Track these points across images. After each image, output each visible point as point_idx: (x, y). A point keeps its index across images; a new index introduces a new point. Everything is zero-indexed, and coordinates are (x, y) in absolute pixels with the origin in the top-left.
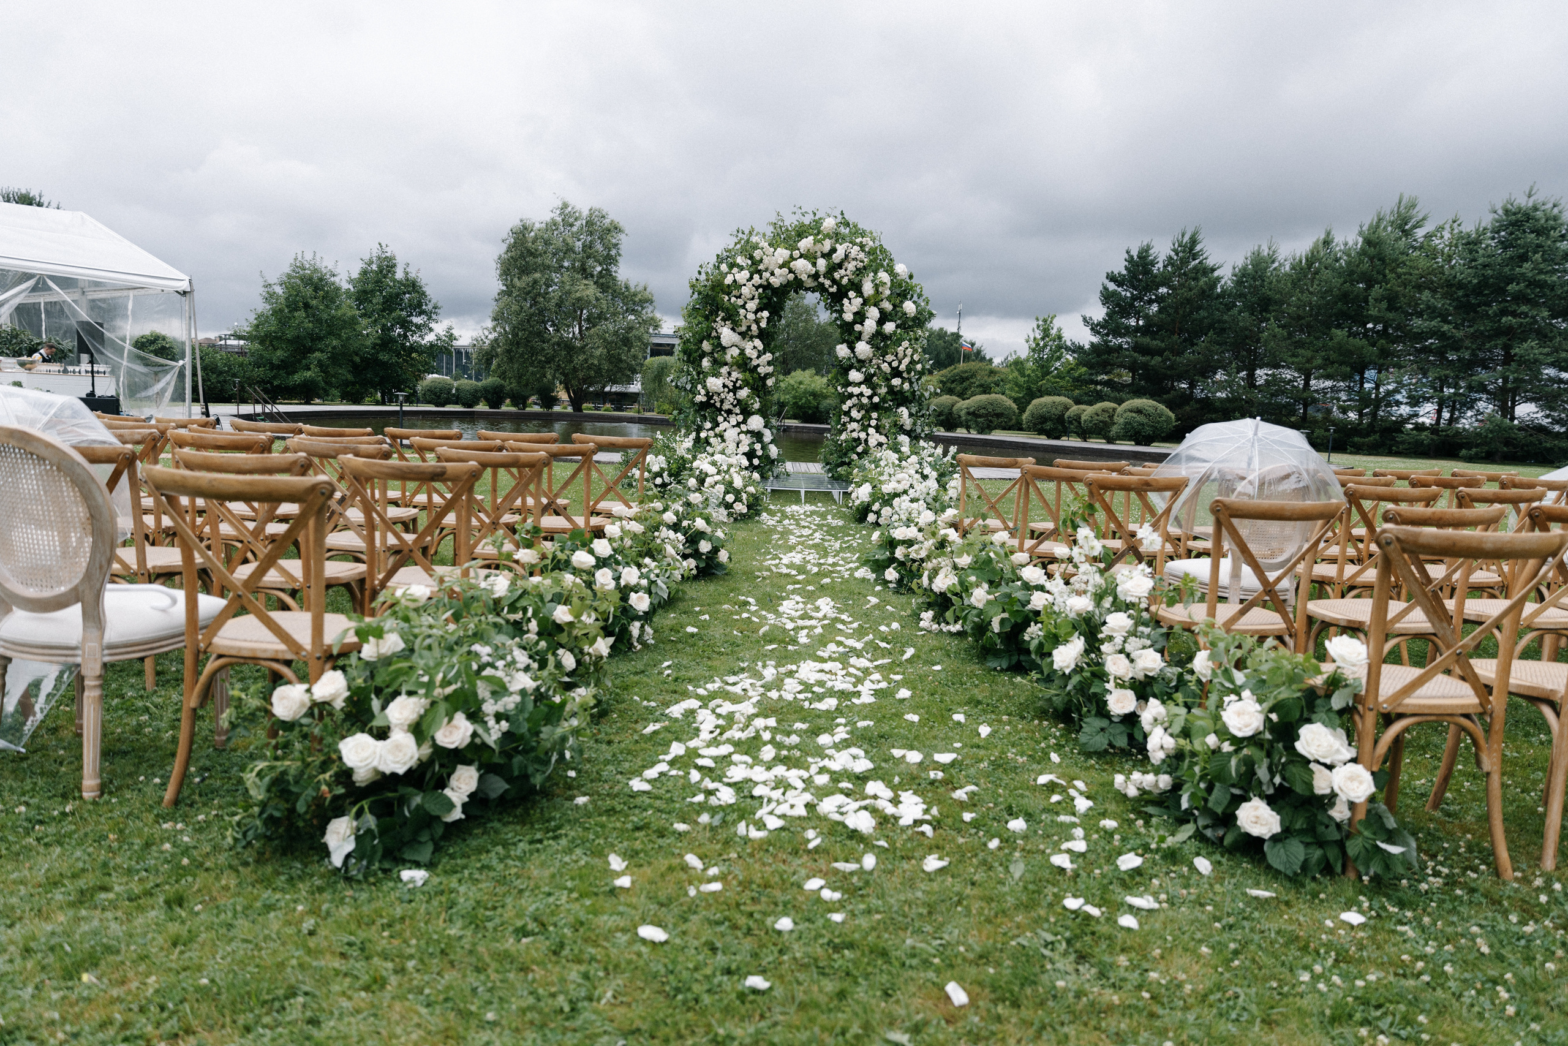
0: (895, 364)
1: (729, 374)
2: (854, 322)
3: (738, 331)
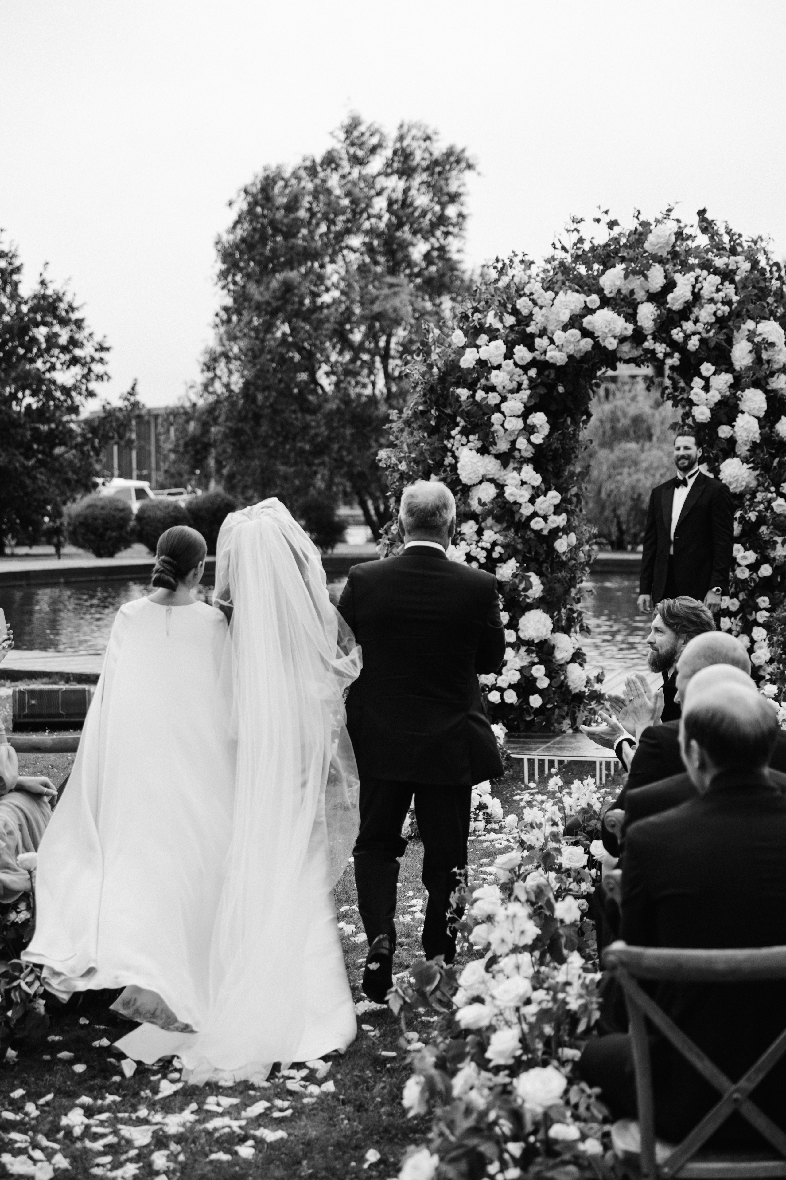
1: (480, 532)
3: (493, 452)
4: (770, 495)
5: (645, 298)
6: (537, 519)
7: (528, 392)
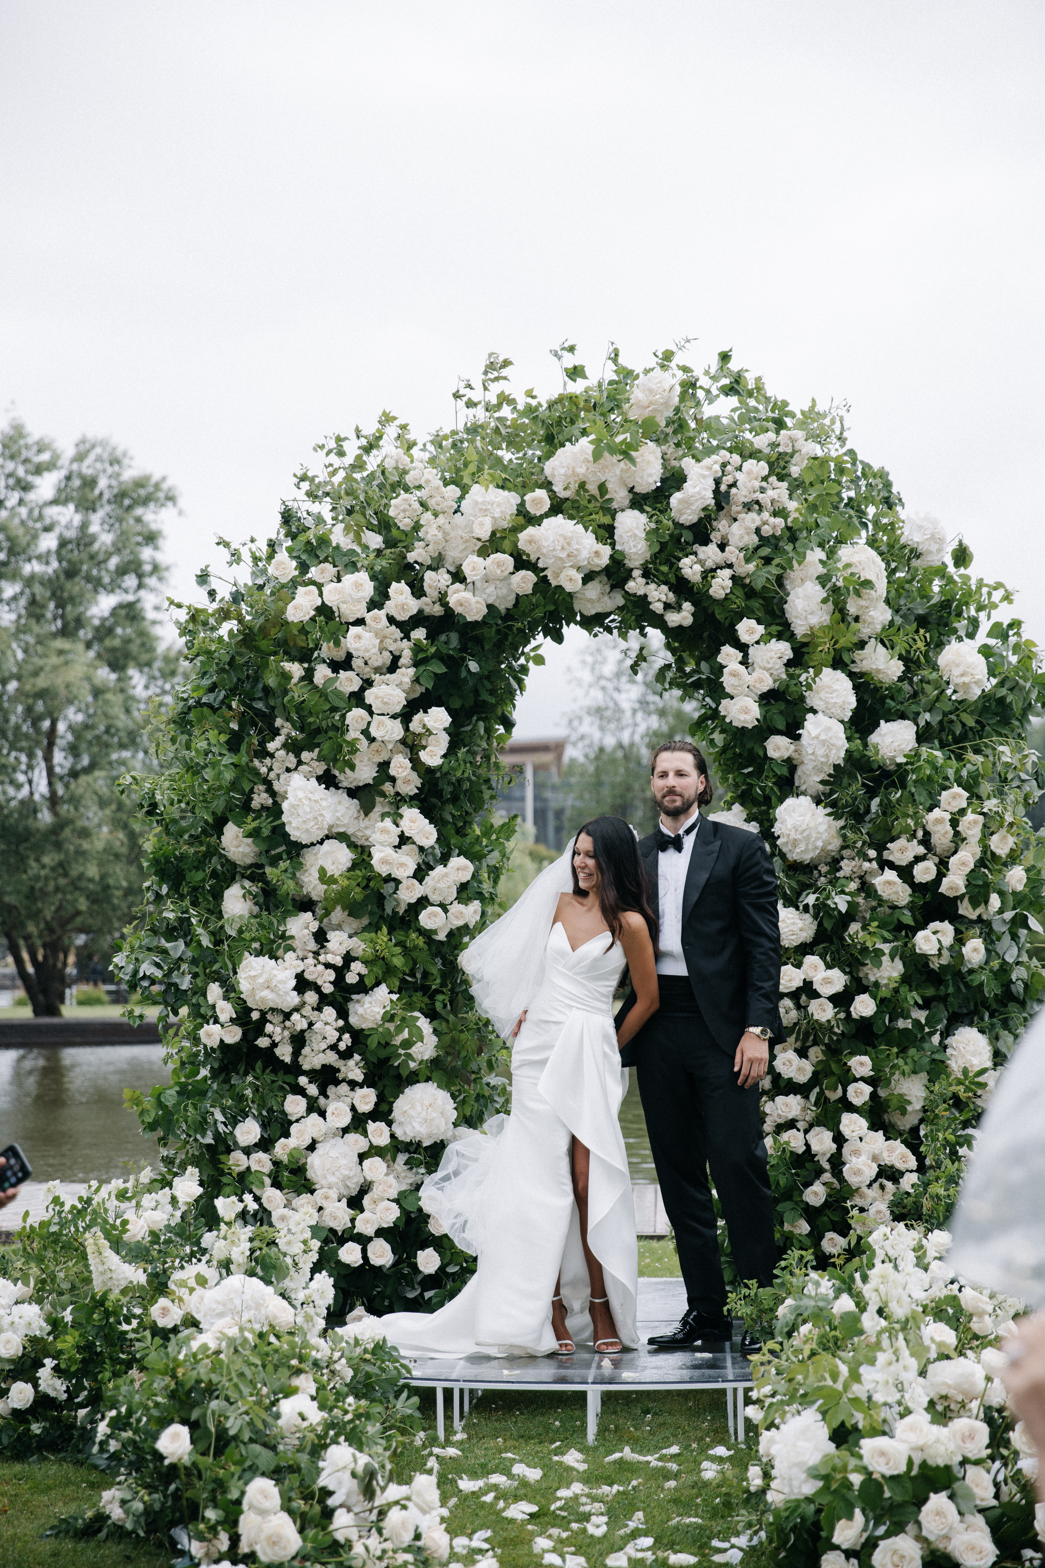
0: (925, 872)
1: (321, 937)
2: (764, 730)
3: (345, 784)
4: (866, 865)
5: (627, 502)
6: (430, 909)
7: (412, 671)
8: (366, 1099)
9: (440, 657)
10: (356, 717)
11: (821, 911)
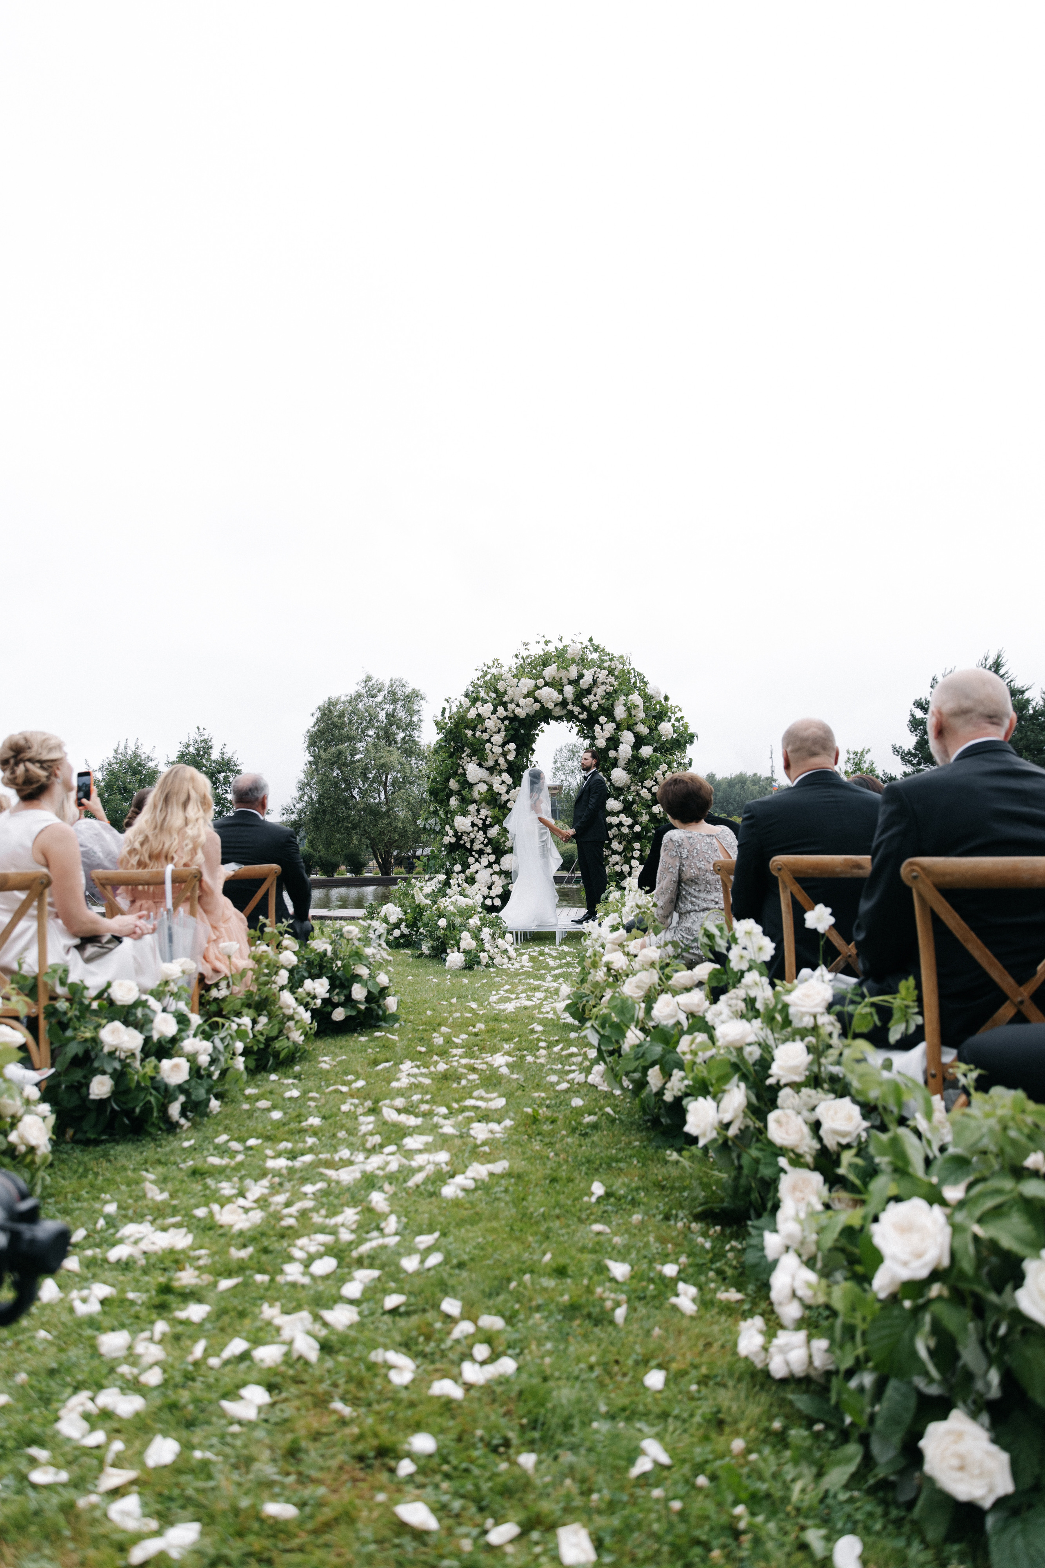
1: (478, 811)
2: (608, 749)
3: (485, 766)
4: (638, 788)
5: (567, 683)
7: (505, 733)
8: (492, 858)
9: (513, 729)
10: (488, 746)
11: (625, 801)
